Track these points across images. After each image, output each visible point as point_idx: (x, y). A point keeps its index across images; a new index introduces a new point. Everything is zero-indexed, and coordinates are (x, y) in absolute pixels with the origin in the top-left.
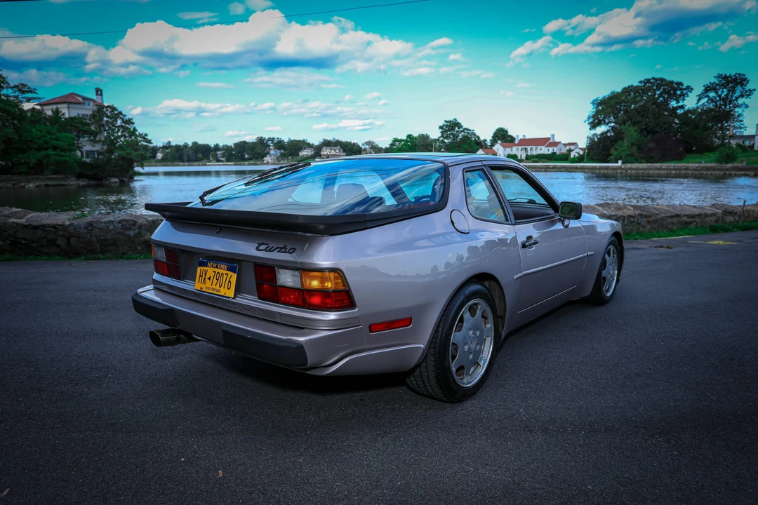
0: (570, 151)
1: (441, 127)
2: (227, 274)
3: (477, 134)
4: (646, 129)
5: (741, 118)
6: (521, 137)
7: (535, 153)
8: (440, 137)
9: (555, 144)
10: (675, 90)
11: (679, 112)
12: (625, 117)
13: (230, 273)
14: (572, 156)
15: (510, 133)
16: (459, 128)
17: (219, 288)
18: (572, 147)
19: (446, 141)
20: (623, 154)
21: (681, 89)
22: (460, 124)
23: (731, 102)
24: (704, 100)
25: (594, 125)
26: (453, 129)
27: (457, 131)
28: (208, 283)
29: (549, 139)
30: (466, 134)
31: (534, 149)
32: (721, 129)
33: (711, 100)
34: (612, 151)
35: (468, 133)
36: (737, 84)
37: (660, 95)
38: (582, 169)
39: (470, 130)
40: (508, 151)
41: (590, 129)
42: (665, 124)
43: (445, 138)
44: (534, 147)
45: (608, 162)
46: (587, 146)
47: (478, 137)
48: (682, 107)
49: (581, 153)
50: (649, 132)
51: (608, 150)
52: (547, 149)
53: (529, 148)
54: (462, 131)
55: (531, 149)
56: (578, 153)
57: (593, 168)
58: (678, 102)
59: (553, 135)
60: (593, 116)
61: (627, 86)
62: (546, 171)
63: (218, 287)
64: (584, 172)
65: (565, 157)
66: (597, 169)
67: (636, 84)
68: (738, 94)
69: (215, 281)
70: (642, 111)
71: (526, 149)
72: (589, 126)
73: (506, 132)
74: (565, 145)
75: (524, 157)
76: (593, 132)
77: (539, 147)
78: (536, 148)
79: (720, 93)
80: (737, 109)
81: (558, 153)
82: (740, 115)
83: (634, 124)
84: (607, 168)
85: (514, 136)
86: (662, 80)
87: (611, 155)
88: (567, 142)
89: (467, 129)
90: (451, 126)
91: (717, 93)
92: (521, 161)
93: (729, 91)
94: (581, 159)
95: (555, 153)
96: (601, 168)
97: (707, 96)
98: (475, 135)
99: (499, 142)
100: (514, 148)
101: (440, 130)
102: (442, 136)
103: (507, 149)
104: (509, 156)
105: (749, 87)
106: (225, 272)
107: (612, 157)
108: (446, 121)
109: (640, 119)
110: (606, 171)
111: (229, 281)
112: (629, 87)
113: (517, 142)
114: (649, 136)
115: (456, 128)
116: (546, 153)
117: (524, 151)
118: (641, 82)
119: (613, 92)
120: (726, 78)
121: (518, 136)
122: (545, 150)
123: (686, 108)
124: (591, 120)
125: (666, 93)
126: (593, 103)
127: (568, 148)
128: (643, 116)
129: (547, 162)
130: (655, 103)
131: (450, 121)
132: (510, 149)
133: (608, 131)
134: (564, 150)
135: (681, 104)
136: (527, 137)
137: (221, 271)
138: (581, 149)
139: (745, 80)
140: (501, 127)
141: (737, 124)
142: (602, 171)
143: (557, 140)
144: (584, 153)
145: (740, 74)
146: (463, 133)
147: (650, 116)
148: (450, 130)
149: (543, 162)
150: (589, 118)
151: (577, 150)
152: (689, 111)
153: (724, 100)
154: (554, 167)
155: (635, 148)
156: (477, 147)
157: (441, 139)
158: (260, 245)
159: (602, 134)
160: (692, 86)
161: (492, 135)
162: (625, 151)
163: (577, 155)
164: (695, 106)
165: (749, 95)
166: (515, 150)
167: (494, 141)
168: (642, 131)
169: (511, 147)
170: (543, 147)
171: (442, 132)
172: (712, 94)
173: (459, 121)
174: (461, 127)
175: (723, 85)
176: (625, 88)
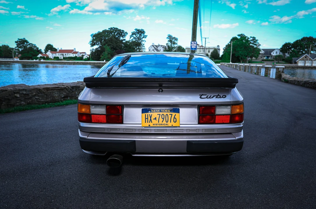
0: (83, 56)
1: (16, 42)
2: (172, 115)
3: (37, 47)
4: (113, 48)
5: (144, 46)
6: (60, 49)
7: (67, 56)
8: (16, 47)
9: (76, 53)
10: (121, 33)
11: (124, 41)
12: (105, 43)
13: (174, 114)
14: (84, 58)
15: (54, 47)
16: (27, 43)
17: (166, 123)
18: (84, 54)
19: (20, 49)
20: (106, 57)
21: (124, 33)
22: (28, 41)
23: (140, 39)
24: (132, 38)
25: (93, 45)
26: (23, 43)
27: (26, 45)
28: (154, 122)
29: (73, 50)
30: (31, 46)
31: (67, 55)
32: (139, 49)
33: (134, 38)
34: (101, 56)
35: (32, 46)
36: (142, 33)
37: (117, 35)
38: (90, 64)
39: (33, 44)
40: (54, 55)
41: (91, 47)
42: (119, 46)
43: (19, 48)
44: (67, 54)
45: (100, 61)
46: (91, 54)
47: (38, 48)
48: (124, 40)
49: (88, 57)
50: (114, 49)
51: (100, 56)
52: (73, 54)
53: (64, 54)
54: (29, 45)
55: (65, 55)
56: (87, 57)
57: (94, 63)
58: (123, 38)
59: (75, 49)
60: (92, 41)
61: (104, 30)
62: (74, 64)
63: (164, 122)
64: (91, 65)
65: (81, 58)
66: (96, 63)
67: (107, 29)
68: (142, 37)
69: (161, 120)
70: (111, 40)
71: (63, 55)
72: (90, 46)
73: (52, 46)
74: (81, 53)
75: (62, 58)
76: (92, 48)
77: (69, 54)
78: (68, 54)
79: (137, 36)
80: (143, 42)
81: (78, 57)
82: (143, 44)
83: (109, 45)
84: (100, 63)
85: (57, 48)
86: (117, 29)
87: (101, 58)
88: (81, 52)
89: (31, 44)
90: (22, 42)
91: (136, 35)
92: (61, 60)
93: (140, 35)
94: (88, 59)
95: (77, 57)
96: (97, 63)
97: (133, 36)
98: (36, 47)
99: (49, 51)
100: (57, 54)
101: (16, 44)
102: (18, 47)
103: (54, 54)
104: (55, 58)
105: (145, 34)
106: (168, 114)
107: (101, 59)
108: (19, 39)
109: (111, 44)
110: (100, 64)
111: (174, 118)
112: (105, 30)
113: (58, 51)
114: (114, 51)
115: (25, 43)
116: (73, 56)
117: (62, 55)
118: (109, 29)
119: (99, 32)
120: (138, 30)
121: (58, 48)
122: (72, 55)
123: (126, 40)
124: (91, 43)
125: (119, 34)
126: (91, 36)
127: (82, 54)
128: (111, 42)
129: (73, 60)
130: (115, 38)
131: (21, 39)
132: (55, 54)
133: (98, 48)
134: (80, 55)
135: (124, 39)
136: (63, 49)
137: (165, 114)
138: (88, 55)
139: (144, 32)
140: (49, 44)
141: (143, 47)
142: (98, 64)
143: (77, 51)
144: (90, 57)
145: (142, 29)
146: (29, 46)
147: (114, 42)
148: (21, 44)
149: (72, 60)
150: (90, 42)
151: (87, 56)
152: (127, 42)
153: (138, 38)
154: (78, 63)
155: (110, 55)
156: (38, 53)
157: (17, 48)
158: (201, 95)
159: (96, 49)
160: (127, 32)
161: (45, 47)
162: (106, 56)
163: (86, 58)
164: (129, 40)
165: (146, 37)
166: (57, 55)
167: (46, 50)
168: (111, 48)
169: (56, 53)
170: (71, 54)
171: (17, 45)
172: (134, 36)
173: (26, 39)
174: (28, 42)
175: (137, 33)
176: (103, 31)
